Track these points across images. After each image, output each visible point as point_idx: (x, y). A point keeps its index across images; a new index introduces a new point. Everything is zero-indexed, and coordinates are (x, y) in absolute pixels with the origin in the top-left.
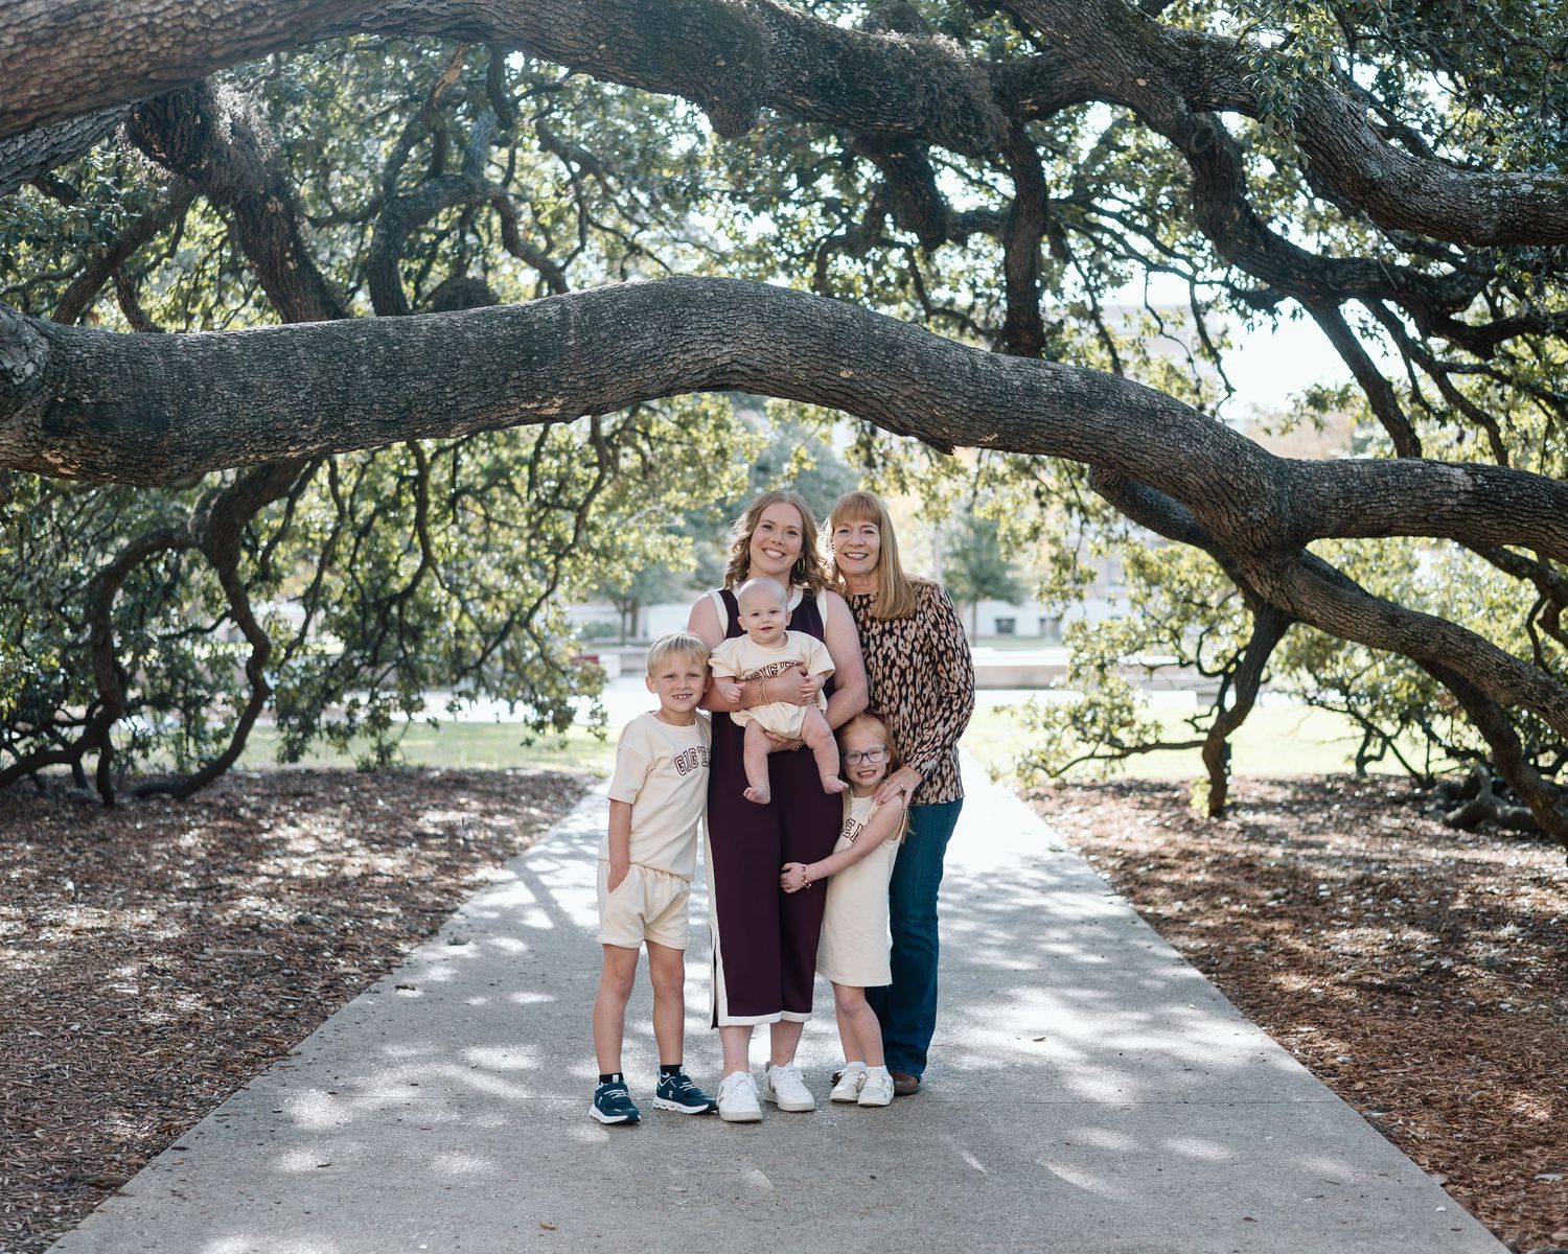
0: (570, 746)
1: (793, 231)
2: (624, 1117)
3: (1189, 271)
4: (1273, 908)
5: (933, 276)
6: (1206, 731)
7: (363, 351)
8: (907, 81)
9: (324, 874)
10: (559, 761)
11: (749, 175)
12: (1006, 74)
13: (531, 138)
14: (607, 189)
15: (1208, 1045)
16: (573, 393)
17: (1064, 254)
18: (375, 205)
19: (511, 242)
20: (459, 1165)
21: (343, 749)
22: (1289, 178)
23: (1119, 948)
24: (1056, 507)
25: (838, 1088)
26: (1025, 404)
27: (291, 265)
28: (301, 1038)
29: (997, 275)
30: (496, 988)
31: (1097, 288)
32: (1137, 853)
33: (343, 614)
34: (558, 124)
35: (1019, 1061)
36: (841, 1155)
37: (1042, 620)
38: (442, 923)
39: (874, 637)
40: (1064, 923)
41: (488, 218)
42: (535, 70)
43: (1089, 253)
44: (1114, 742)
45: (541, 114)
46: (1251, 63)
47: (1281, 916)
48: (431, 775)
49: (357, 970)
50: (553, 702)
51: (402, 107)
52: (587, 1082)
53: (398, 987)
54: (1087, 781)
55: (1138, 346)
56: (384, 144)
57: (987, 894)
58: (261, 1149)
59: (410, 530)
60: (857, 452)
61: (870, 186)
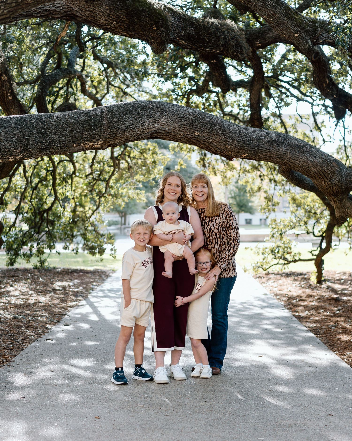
0: (104, 261)
1: (179, 88)
2: (123, 382)
3: (311, 101)
4: (338, 314)
5: (225, 103)
6: (316, 255)
7: (34, 125)
8: (217, 35)
9: (22, 303)
10: (100, 265)
11: (164, 68)
12: (250, 33)
13: (90, 55)
14: (116, 73)
15: (317, 358)
16: (105, 139)
17: (270, 96)
18: (38, 78)
19: (84, 91)
20: (67, 397)
21: (28, 261)
22: (345, 70)
23: (287, 326)
24: (266, 180)
25: (194, 372)
26: (256, 144)
27: (10, 98)
28: (15, 356)
29: (247, 102)
30: (80, 340)
31: (280, 107)
32: (292, 296)
33: (28, 216)
34: (100, 51)
35: (254, 363)
36: (195, 394)
37: (261, 220)
38: (61, 318)
39: (206, 223)
40: (268, 319)
41: (76, 83)
42: (92, 32)
43: (278, 95)
44: (285, 259)
45: (94, 47)
46: (333, 28)
47: (340, 316)
48: (58, 270)
49: (33, 334)
50: (98, 246)
51: (47, 45)
52: (110, 370)
53: (47, 340)
54: (276, 272)
55: (294, 127)
56: (41, 58)
57: (243, 309)
58: (2, 392)
59: (50, 188)
60: (200, 162)
61: (204, 72)
